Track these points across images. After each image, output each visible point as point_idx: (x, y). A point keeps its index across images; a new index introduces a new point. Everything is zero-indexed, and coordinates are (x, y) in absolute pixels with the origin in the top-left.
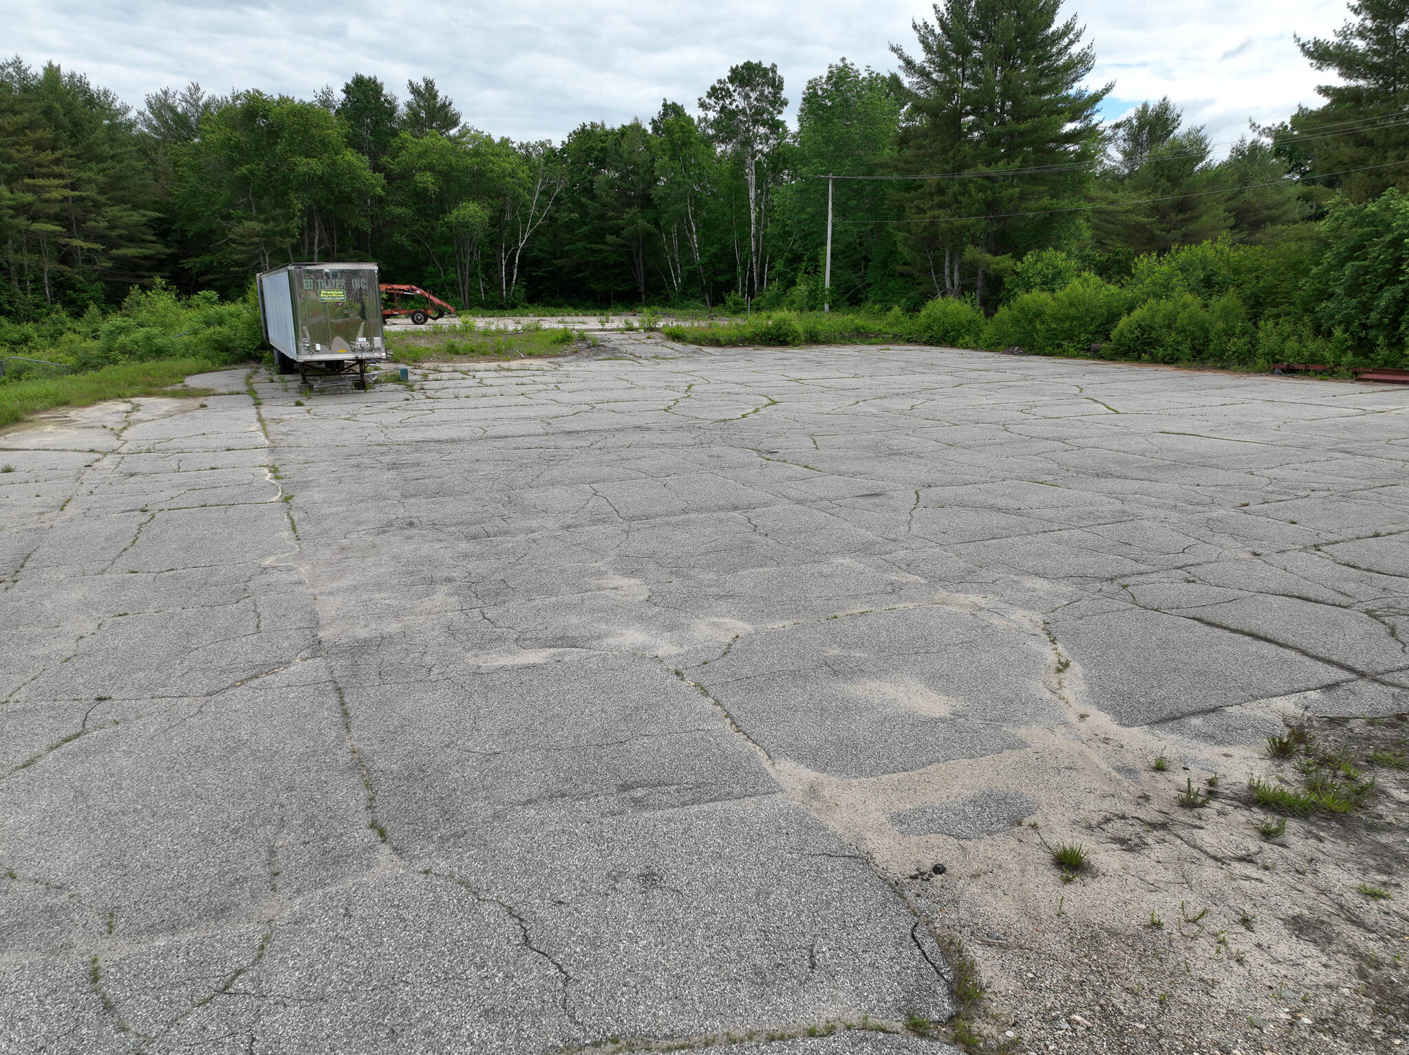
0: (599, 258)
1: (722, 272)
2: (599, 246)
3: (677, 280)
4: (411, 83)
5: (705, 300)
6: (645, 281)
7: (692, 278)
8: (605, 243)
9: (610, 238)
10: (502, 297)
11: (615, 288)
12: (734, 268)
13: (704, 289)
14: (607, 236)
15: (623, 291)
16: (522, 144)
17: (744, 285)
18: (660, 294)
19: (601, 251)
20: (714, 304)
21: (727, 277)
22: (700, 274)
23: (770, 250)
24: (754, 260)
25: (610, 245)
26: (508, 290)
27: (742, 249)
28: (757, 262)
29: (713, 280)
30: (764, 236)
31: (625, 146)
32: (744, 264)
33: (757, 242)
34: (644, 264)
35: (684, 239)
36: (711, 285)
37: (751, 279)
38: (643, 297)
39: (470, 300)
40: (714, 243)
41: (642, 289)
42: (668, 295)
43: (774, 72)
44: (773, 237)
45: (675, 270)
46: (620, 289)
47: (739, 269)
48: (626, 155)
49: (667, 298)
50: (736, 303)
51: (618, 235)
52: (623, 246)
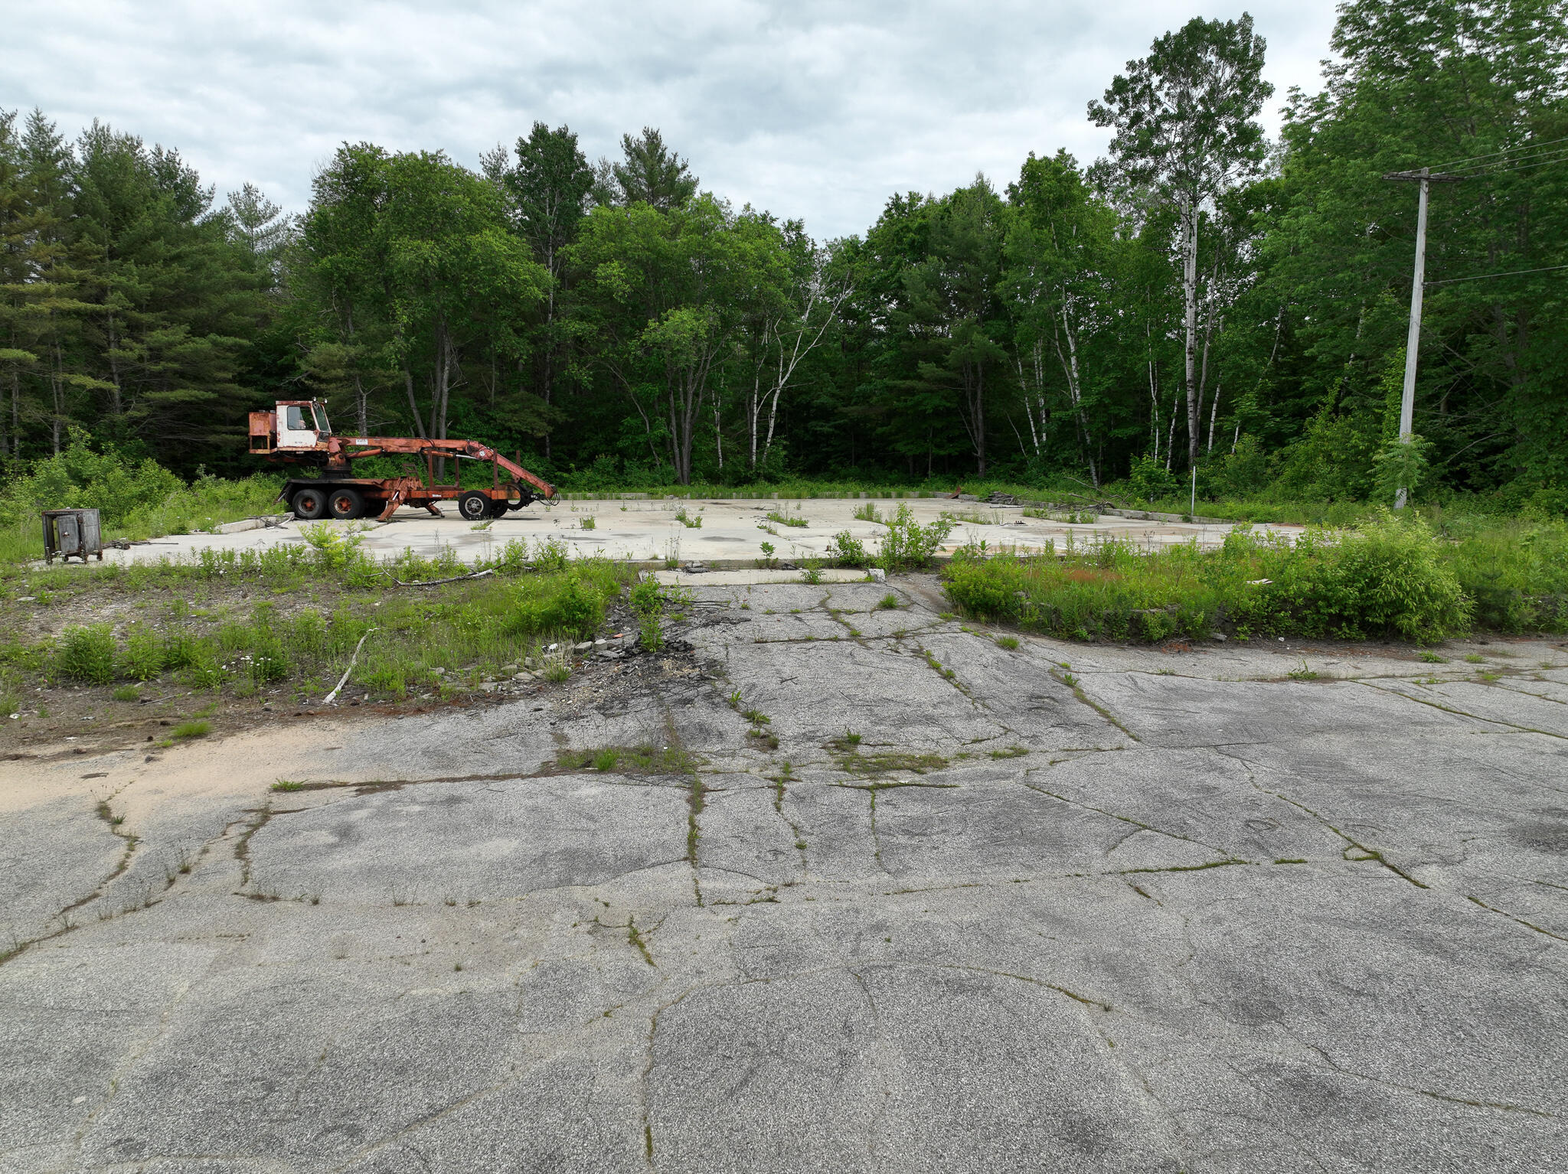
0: (909, 403)
1: (1120, 422)
2: (909, 383)
3: (1040, 438)
4: (627, 140)
5: (1088, 472)
6: (986, 437)
7: (1067, 431)
8: (920, 378)
9: (926, 368)
10: (749, 465)
11: (935, 451)
12: (1146, 414)
13: (1089, 452)
14: (921, 364)
15: (950, 455)
16: (790, 223)
17: (1164, 444)
18: (1009, 461)
19: (911, 391)
20: (1104, 479)
21: (1132, 431)
22: (1081, 425)
23: (1224, 377)
24: (1190, 395)
25: (927, 380)
26: (760, 453)
27: (1162, 375)
28: (1195, 401)
29: (1105, 435)
30: (1211, 351)
31: (956, 217)
32: (1165, 405)
33: (1198, 361)
34: (985, 412)
35: (1055, 370)
36: (1102, 444)
37: (1182, 434)
38: (981, 465)
39: (693, 469)
40: (1107, 370)
41: (980, 453)
42: (1024, 462)
43: (1246, 32)
44: (1236, 348)
45: (1037, 421)
46: (942, 453)
47: (1156, 415)
48: (957, 232)
49: (1021, 468)
50: (1150, 479)
51: (940, 362)
52: (950, 381)
